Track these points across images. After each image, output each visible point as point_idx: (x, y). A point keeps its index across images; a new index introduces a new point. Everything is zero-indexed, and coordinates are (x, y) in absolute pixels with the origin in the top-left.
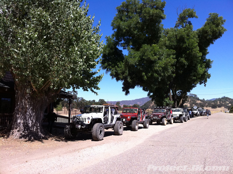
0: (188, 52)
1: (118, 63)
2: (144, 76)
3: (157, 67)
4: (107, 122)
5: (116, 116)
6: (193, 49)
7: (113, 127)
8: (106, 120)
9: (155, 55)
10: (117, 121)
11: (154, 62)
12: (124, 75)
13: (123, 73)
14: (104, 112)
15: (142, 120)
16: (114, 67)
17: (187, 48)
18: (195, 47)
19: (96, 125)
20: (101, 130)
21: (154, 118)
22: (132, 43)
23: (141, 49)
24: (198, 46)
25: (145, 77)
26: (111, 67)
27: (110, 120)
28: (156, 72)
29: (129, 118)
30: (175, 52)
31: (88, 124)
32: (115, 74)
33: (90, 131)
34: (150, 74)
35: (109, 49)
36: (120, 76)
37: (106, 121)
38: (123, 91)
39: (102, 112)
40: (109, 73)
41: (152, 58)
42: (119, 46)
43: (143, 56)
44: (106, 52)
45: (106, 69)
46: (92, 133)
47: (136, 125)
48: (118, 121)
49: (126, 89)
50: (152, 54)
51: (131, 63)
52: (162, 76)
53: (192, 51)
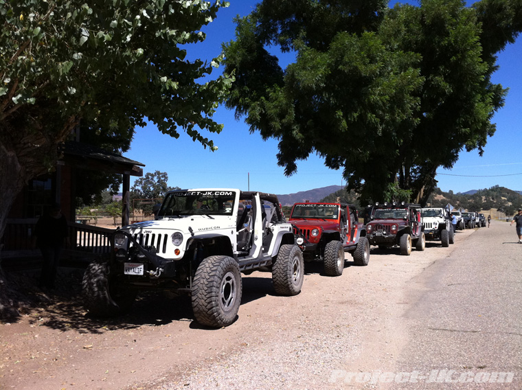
0: (454, 58)
1: (269, 90)
2: (340, 120)
3: (377, 95)
4: (249, 251)
5: (277, 229)
6: (466, 50)
7: (270, 265)
8: (246, 241)
9: (371, 62)
10: (281, 245)
11: (367, 81)
12: (283, 121)
13: (282, 115)
14: (238, 215)
15: (352, 240)
16: (257, 100)
17: (452, 50)
18: (473, 47)
19: (210, 265)
20: (230, 282)
21: (378, 234)
22: (305, 33)
23: (333, 45)
24: (479, 44)
25: (344, 123)
26: (247, 100)
27: (258, 243)
28: (373, 108)
29: (315, 234)
30: (419, 57)
31: (175, 261)
32: (259, 118)
33: (187, 289)
34: (356, 115)
35: (244, 51)
36: (273, 123)
37: (245, 245)
38: (281, 163)
39: (231, 214)
40: (245, 116)
41: (364, 70)
42: (269, 42)
43: (337, 63)
44: (234, 59)
45: (235, 107)
46: (194, 298)
47: (338, 257)
48: (285, 246)
49: (289, 158)
50: (363, 57)
51: (306, 83)
52: (387, 124)
53: (463, 57)
